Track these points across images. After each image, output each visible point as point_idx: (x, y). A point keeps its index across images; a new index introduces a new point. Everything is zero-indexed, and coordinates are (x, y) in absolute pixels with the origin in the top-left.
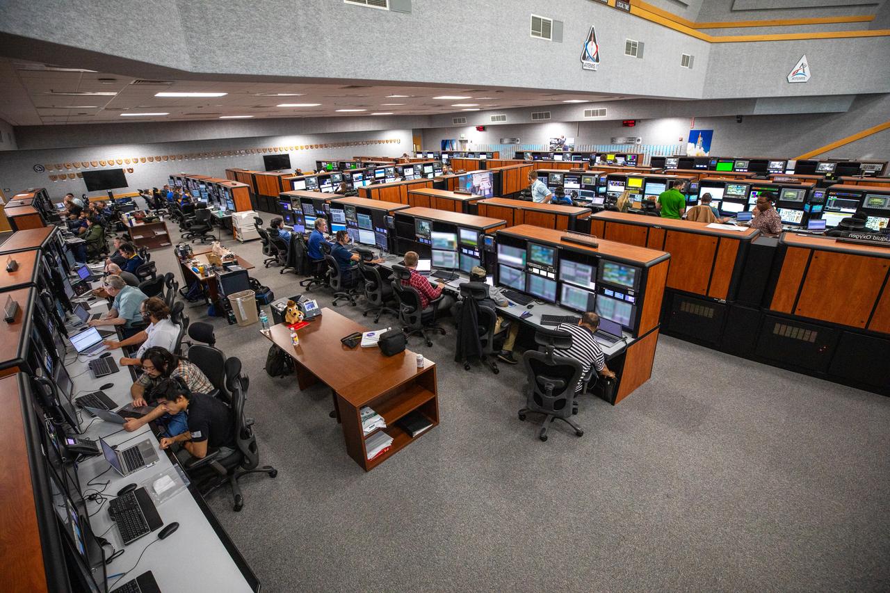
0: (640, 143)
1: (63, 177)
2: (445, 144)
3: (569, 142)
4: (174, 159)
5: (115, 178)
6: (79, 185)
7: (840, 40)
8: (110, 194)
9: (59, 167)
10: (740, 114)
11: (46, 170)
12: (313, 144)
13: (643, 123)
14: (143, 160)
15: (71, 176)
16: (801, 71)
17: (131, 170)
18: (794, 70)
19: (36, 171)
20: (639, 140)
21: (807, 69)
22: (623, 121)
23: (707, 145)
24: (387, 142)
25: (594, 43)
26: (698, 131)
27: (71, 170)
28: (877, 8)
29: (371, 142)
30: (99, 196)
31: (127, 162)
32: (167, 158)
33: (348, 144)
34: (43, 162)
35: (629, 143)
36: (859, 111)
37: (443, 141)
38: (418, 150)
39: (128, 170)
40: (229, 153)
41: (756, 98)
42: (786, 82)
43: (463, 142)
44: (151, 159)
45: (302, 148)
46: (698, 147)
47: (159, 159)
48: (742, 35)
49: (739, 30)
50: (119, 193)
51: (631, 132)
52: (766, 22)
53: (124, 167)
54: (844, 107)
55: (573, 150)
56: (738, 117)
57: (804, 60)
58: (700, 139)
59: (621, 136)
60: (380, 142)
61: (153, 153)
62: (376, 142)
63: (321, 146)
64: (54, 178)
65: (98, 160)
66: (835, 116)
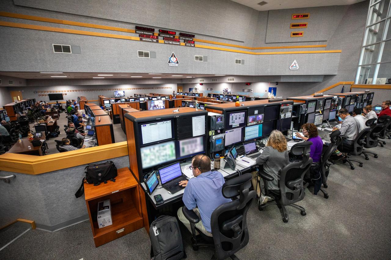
0: (252, 92)
1: (43, 95)
2: (190, 89)
3: (229, 90)
4: (82, 91)
5: (60, 97)
6: (47, 98)
7: (309, 54)
8: (57, 102)
9: (42, 92)
10: (277, 81)
11: (38, 93)
12: (135, 88)
13: (253, 84)
14: (71, 91)
15: (46, 95)
16: (295, 66)
17: (66, 94)
18: (291, 65)
19: (34, 93)
20: (252, 91)
21: (297, 65)
22: (246, 83)
23: (275, 94)
24: (166, 88)
25: (174, 58)
26: (272, 88)
27: (46, 93)
28: (326, 42)
29: (159, 88)
30: (53, 103)
31: (65, 91)
32: (79, 91)
33: (149, 88)
34: (37, 90)
35: (249, 92)
36: (326, 81)
37: (190, 88)
38: (181, 92)
39: (65, 94)
40: (102, 90)
41: (280, 76)
42: (289, 69)
43: (196, 89)
44: (73, 91)
45: (130, 89)
46: (272, 94)
47: (76, 91)
48: (272, 52)
49: (271, 50)
50: (60, 101)
51: (249, 87)
52: (281, 47)
53: (64, 93)
54: (320, 80)
55: (230, 94)
56: (277, 82)
57: (295, 61)
58: (272, 91)
59: (246, 89)
60: (163, 88)
61: (74, 89)
62: (161, 88)
63: (138, 89)
64: (40, 95)
65: (55, 90)
66: (318, 83)
